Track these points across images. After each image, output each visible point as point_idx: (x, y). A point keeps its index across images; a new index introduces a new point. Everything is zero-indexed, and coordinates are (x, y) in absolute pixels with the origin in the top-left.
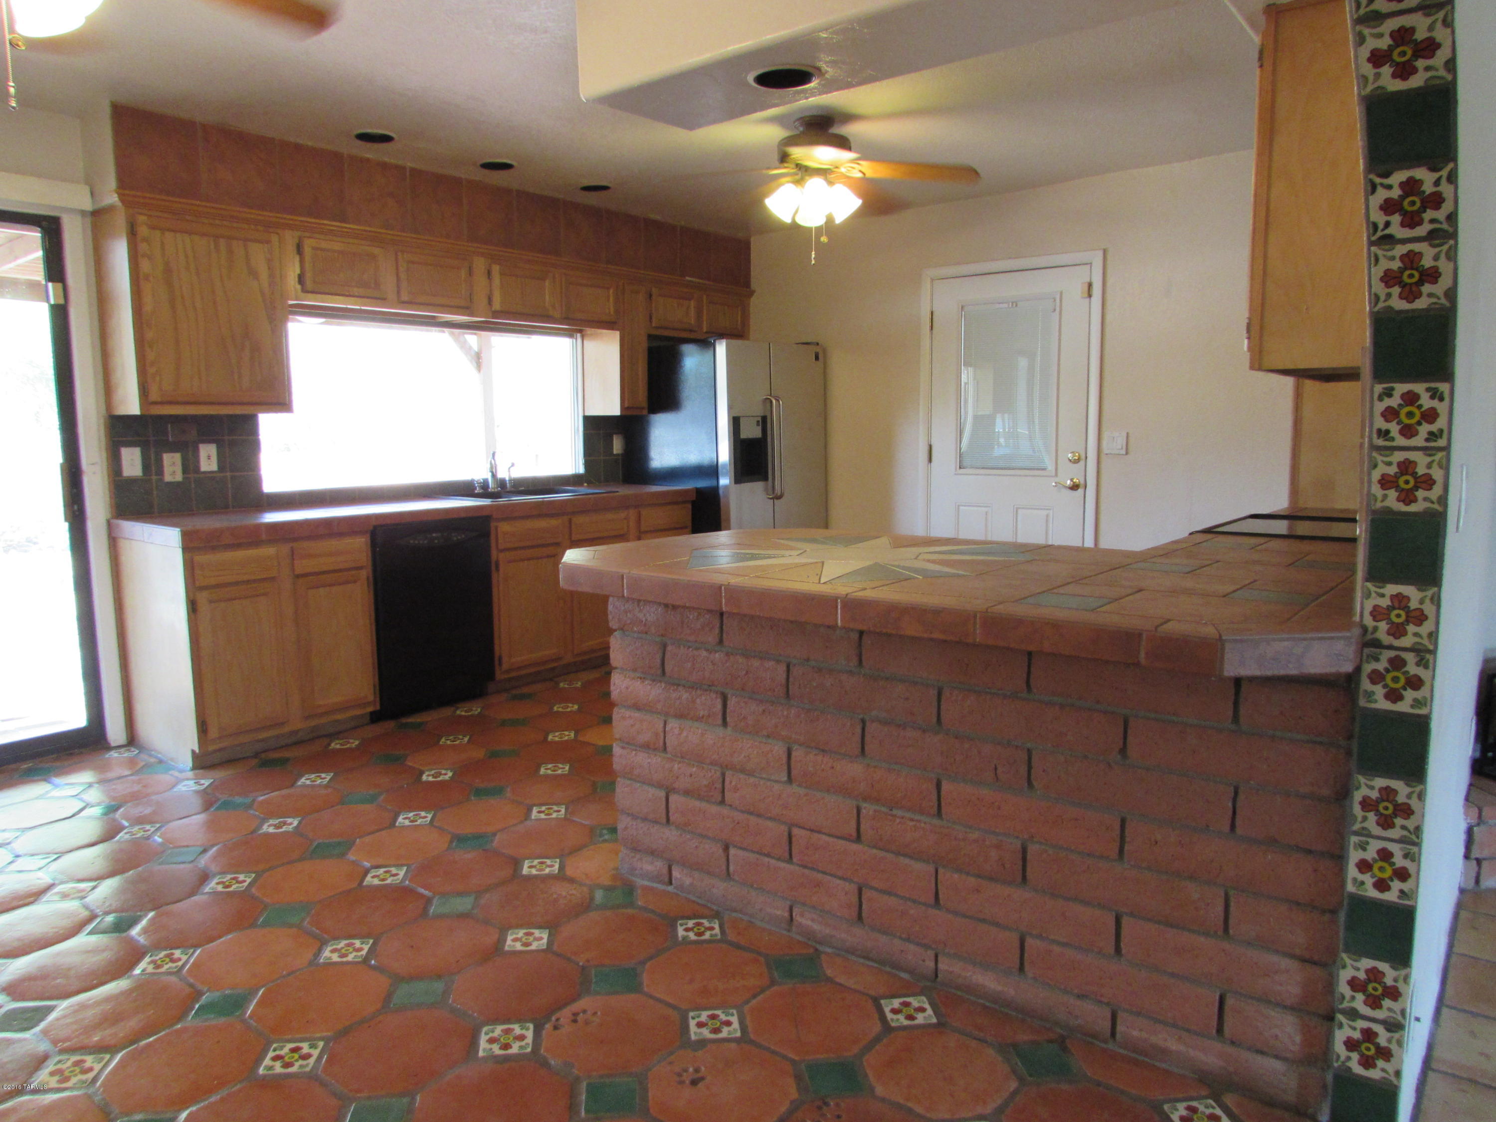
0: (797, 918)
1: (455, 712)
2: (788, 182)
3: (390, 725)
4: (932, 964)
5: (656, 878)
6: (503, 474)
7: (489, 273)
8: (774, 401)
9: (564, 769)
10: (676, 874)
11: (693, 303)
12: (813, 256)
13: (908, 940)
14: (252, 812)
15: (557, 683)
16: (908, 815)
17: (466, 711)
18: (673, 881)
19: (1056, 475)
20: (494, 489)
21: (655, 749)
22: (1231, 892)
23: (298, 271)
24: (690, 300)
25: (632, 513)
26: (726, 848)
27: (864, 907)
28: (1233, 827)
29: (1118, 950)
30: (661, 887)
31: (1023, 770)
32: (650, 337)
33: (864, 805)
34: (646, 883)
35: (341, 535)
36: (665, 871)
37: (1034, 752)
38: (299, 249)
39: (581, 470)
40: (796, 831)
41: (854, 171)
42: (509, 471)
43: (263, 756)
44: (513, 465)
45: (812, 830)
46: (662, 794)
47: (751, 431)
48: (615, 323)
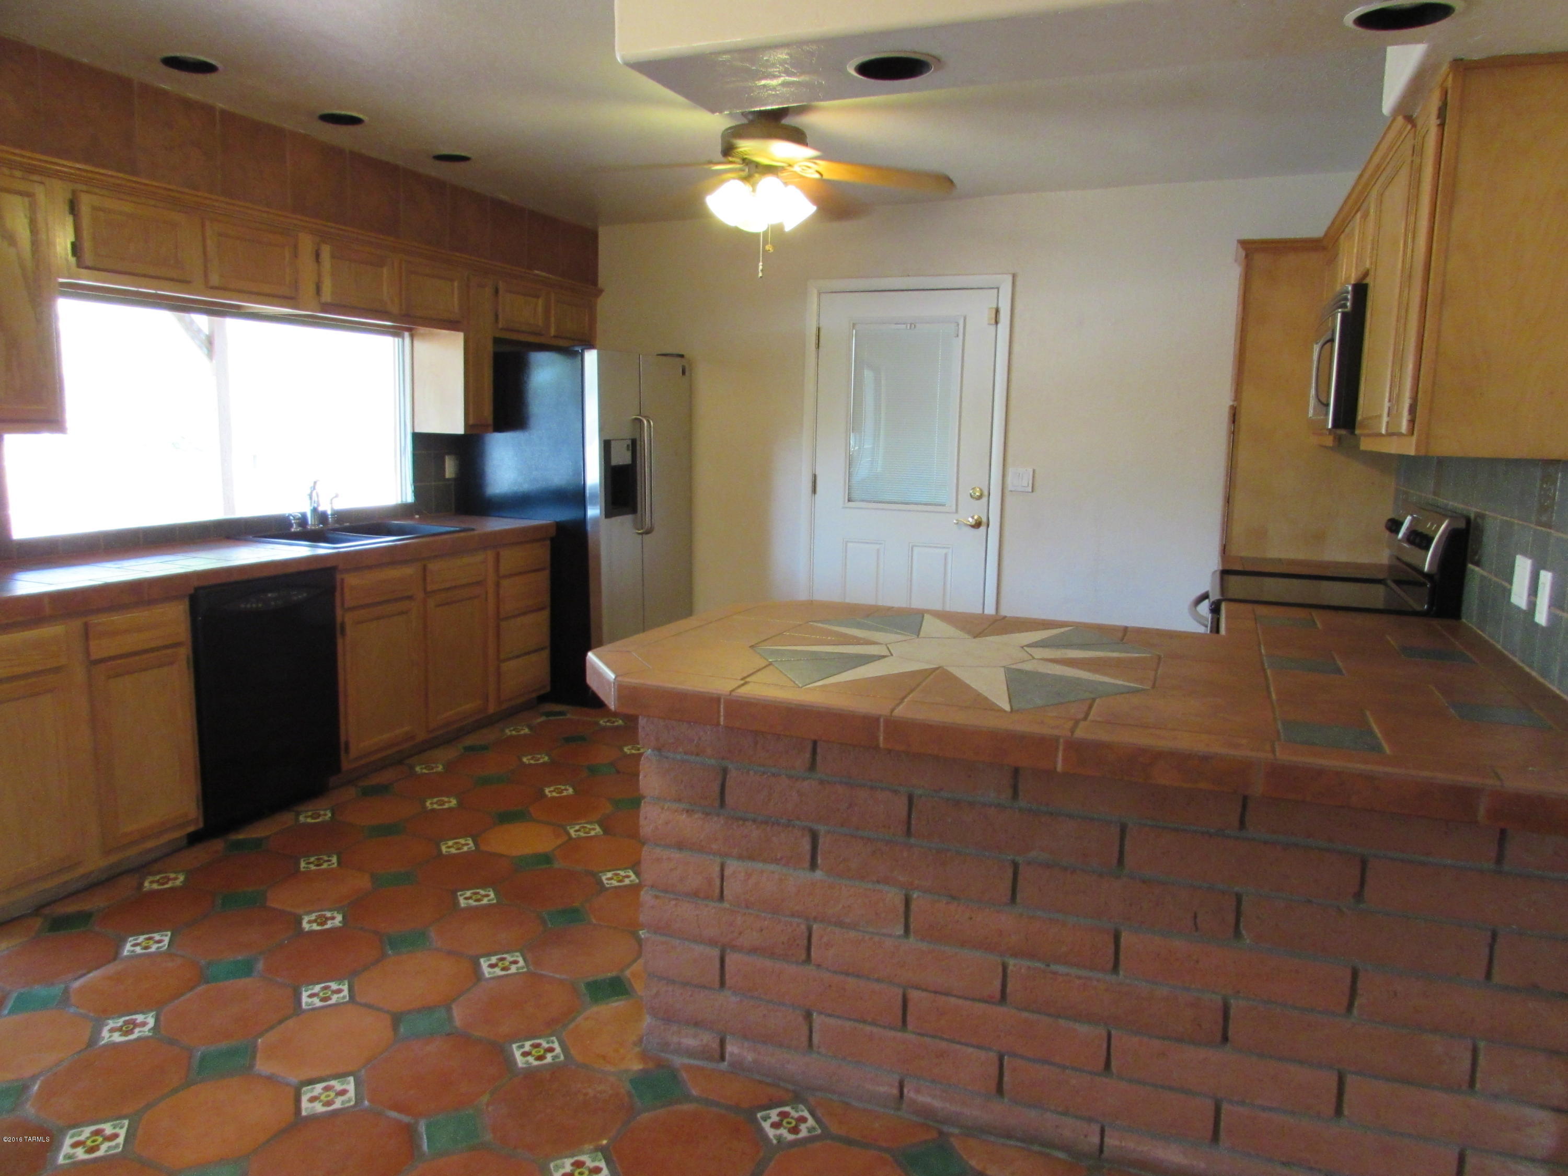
0: (909, 1093)
1: (297, 819)
2: (734, 178)
3: (217, 845)
4: (1096, 1140)
5: (704, 1053)
6: (326, 507)
7: (317, 256)
8: (645, 422)
9: (489, 897)
10: (732, 1048)
11: (540, 302)
12: (761, 267)
13: (1065, 1113)
14: (72, 1010)
15: (412, 768)
16: (1074, 971)
17: (312, 817)
18: (727, 1056)
19: (957, 511)
20: (314, 525)
21: (707, 898)
22: (1482, 1044)
23: (70, 238)
24: (538, 297)
25: (490, 554)
26: (808, 1016)
27: (1006, 1079)
28: (1488, 975)
29: (1339, 1111)
30: (710, 1065)
31: (1231, 918)
32: (497, 341)
33: (1011, 962)
34: (686, 1061)
35: (152, 602)
36: (715, 1045)
37: (1244, 898)
38: (73, 208)
39: (410, 498)
40: (914, 995)
41: (810, 171)
42: (331, 503)
43: (47, 911)
44: (337, 496)
45: (936, 992)
46: (715, 952)
47: (621, 457)
48: (458, 322)
